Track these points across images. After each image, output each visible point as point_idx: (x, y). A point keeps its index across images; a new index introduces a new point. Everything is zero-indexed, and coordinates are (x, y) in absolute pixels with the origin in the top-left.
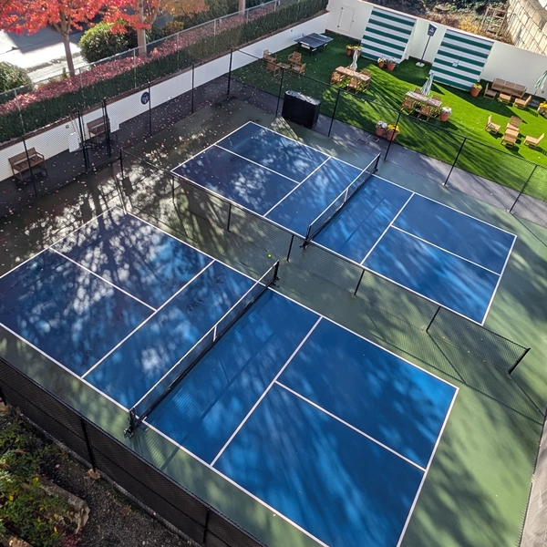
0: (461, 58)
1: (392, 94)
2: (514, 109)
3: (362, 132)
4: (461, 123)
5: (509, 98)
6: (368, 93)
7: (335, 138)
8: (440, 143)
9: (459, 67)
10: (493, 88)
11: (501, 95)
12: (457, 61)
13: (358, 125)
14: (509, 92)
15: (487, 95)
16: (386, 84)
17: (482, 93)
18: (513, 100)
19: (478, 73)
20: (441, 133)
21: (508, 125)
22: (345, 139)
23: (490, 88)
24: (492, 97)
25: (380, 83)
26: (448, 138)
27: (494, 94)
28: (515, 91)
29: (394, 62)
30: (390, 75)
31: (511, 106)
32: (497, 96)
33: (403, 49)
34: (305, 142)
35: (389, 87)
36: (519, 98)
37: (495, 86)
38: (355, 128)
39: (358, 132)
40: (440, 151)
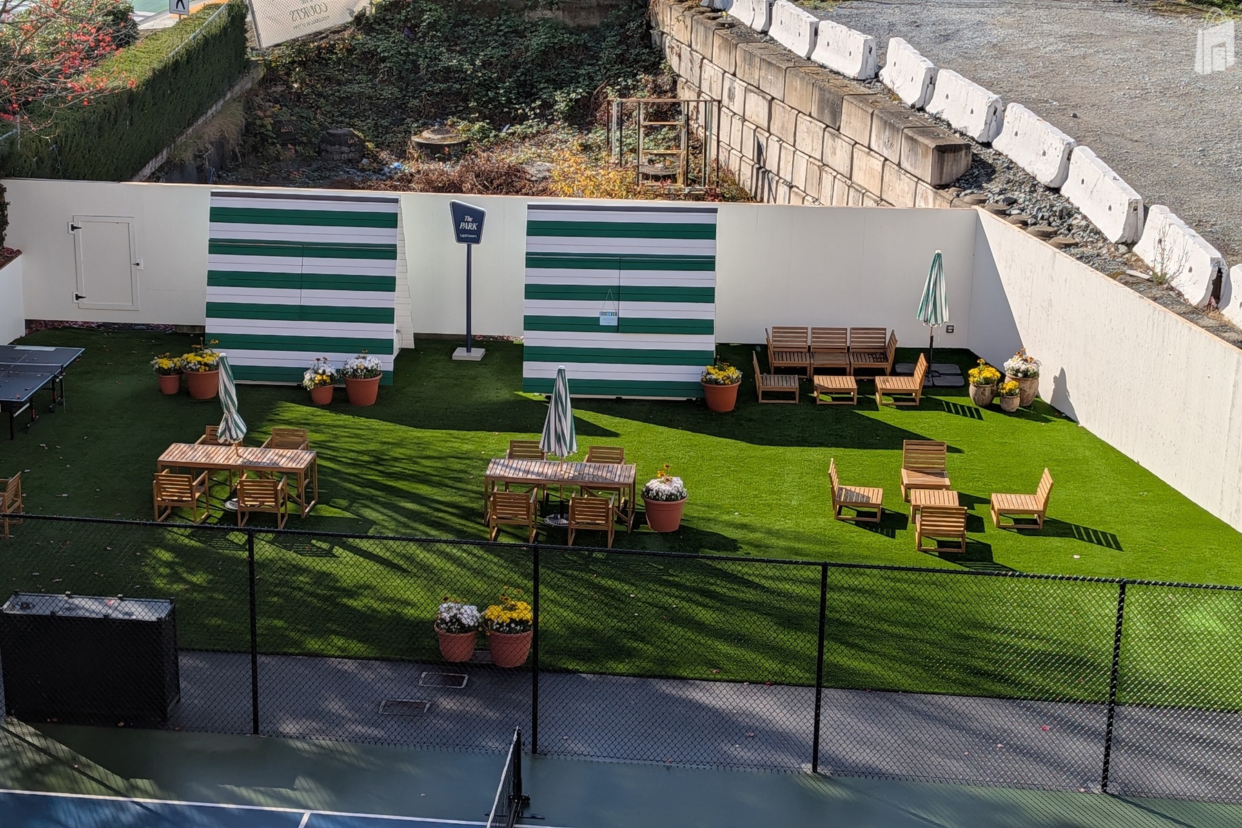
0: (619, 293)
1: (424, 490)
2: (887, 414)
3: (385, 670)
4: (736, 517)
5: (847, 382)
6: (327, 511)
7: (290, 728)
8: (705, 615)
9: (626, 326)
10: (776, 362)
11: (819, 380)
12: (609, 306)
13: (356, 647)
14: (840, 361)
15: (767, 395)
16: (378, 459)
17: (747, 391)
18: (866, 387)
19: (705, 327)
20: (687, 578)
21: (907, 477)
22: (332, 722)
23: (766, 368)
24: (789, 395)
25: (354, 464)
26: (722, 588)
27: (791, 384)
28: (859, 353)
29: (371, 372)
30: (375, 423)
31: (873, 406)
32: (807, 386)
33: (386, 316)
34: (166, 787)
35: (397, 468)
36: (882, 372)
37: (780, 353)
38: (350, 666)
39: (368, 675)
40: (723, 647)
